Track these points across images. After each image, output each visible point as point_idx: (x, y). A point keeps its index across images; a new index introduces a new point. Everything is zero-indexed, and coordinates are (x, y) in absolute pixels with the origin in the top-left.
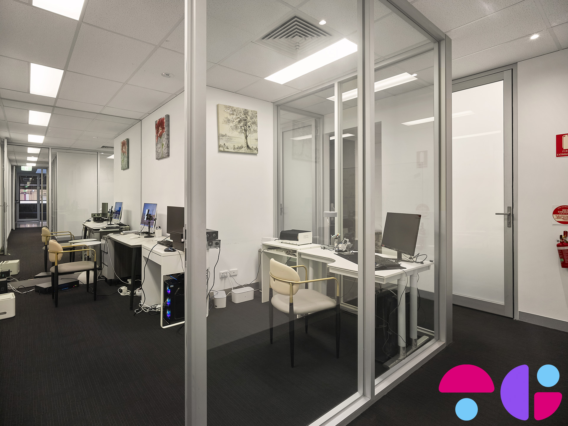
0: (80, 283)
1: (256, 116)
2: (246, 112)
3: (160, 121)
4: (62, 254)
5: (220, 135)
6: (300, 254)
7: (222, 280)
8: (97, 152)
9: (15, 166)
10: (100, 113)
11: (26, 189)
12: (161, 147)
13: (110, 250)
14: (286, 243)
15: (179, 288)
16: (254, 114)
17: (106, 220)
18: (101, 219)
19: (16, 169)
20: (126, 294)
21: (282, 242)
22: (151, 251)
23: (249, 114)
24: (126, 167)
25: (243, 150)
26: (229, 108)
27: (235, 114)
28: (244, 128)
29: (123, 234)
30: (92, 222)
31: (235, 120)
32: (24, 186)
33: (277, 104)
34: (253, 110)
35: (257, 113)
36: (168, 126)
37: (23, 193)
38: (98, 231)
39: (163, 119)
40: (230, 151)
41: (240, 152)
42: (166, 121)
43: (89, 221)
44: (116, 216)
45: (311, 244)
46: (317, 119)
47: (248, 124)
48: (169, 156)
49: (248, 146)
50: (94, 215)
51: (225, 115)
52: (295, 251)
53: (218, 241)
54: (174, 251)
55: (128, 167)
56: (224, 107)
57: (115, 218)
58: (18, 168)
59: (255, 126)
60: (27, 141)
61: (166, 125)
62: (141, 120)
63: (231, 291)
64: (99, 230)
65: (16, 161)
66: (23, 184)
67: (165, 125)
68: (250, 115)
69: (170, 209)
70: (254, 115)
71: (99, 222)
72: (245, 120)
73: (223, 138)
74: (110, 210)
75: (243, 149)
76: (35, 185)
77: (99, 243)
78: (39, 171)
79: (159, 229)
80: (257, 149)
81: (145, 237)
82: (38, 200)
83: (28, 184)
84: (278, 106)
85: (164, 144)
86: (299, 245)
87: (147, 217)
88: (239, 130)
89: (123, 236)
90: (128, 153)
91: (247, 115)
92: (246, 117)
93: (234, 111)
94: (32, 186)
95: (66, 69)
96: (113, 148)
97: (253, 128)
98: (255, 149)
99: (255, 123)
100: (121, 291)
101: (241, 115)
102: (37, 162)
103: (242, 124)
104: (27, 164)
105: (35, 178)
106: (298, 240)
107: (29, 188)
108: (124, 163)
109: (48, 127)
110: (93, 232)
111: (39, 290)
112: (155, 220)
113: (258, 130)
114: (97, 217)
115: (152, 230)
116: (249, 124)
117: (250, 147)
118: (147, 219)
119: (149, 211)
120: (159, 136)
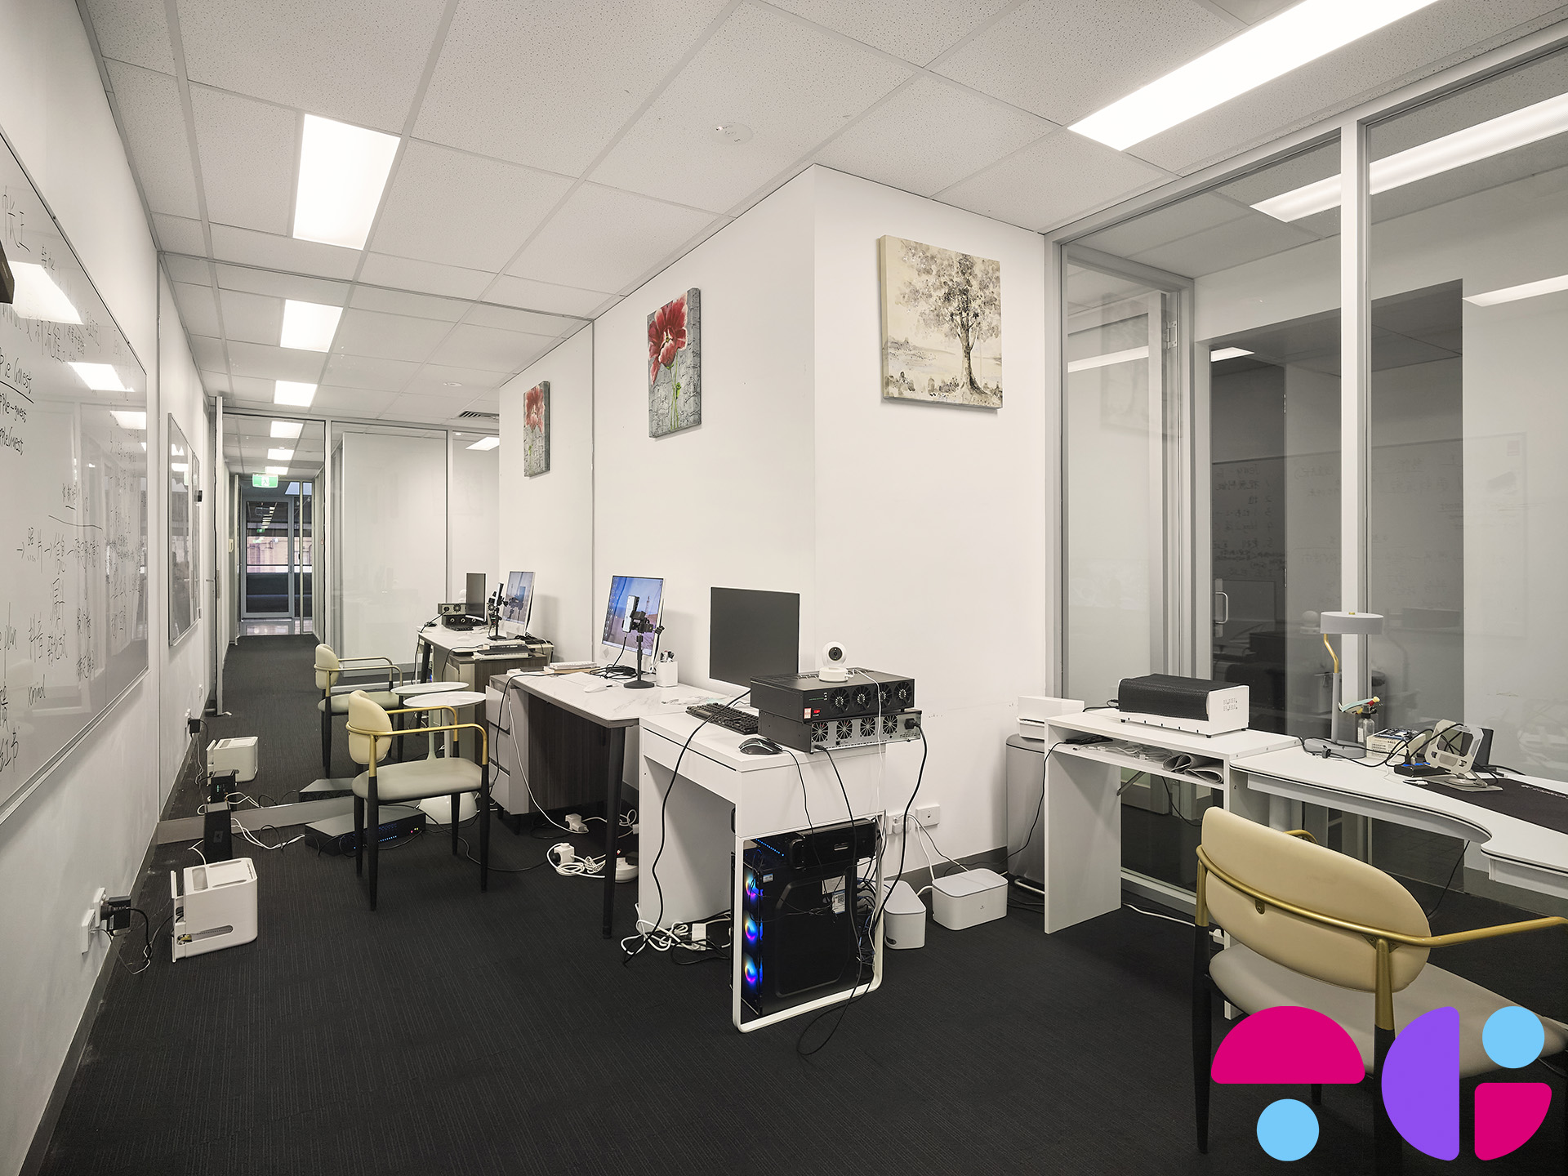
0: (428, 821)
1: (998, 278)
2: (966, 265)
3: (667, 311)
4: (389, 740)
5: (889, 344)
6: (1240, 776)
7: (894, 841)
8: (447, 431)
9: (237, 474)
10: (479, 300)
11: (259, 535)
12: (671, 398)
13: (517, 719)
14: (1145, 724)
15: (789, 887)
16: (991, 271)
17: (478, 623)
18: (463, 620)
19: (241, 482)
20: (572, 871)
21: (1123, 721)
22: (685, 747)
23: (977, 270)
24: (541, 465)
25: (956, 397)
26: (916, 249)
27: (934, 272)
28: (962, 321)
29: (553, 672)
30: (440, 627)
31: (935, 290)
32: (256, 529)
33: (1058, 237)
34: (987, 257)
35: (998, 270)
36: (698, 324)
37: (253, 546)
38: (468, 659)
39: (680, 305)
40: (918, 398)
41: (949, 401)
42: (690, 309)
43: (432, 625)
44: (512, 612)
45: (1243, 730)
46: (1168, 294)
47: (974, 305)
48: (699, 422)
49: (972, 382)
50: (447, 609)
51: (903, 274)
52: (1219, 763)
53: (913, 716)
54: (777, 751)
55: (548, 468)
56: (902, 247)
57: (510, 618)
58: (246, 479)
59: (994, 314)
60: (273, 402)
61: (688, 322)
62: (592, 321)
63: (932, 885)
64: (471, 654)
65: (242, 462)
66: (253, 524)
67: (686, 322)
68: (979, 275)
69: (720, 597)
70: (989, 275)
71: (462, 630)
72: (965, 292)
73: (897, 352)
74: (494, 595)
75: (959, 391)
76: (283, 526)
77: (478, 697)
78: (293, 489)
79: (669, 659)
80: (998, 392)
81: (627, 686)
82: (291, 565)
83: (265, 524)
84: (1061, 244)
85: (682, 385)
86: (1209, 737)
87: (632, 621)
88: (947, 326)
89: (555, 678)
90: (548, 425)
91: (970, 274)
92: (968, 282)
93: (928, 259)
94: (275, 529)
95: (406, 135)
96: (498, 415)
97: (989, 320)
98: (995, 394)
99: (991, 302)
100: (557, 859)
101: (953, 273)
102: (292, 464)
103: (955, 304)
104: (268, 469)
105: (282, 508)
106: (1206, 719)
107: (268, 533)
108: (536, 456)
109: (328, 356)
110: (452, 660)
111: (316, 841)
112: (659, 630)
113: (1003, 328)
114: (455, 613)
115: (648, 664)
116: (977, 307)
117: (980, 384)
118: (633, 626)
119: (637, 600)
120: (662, 360)
